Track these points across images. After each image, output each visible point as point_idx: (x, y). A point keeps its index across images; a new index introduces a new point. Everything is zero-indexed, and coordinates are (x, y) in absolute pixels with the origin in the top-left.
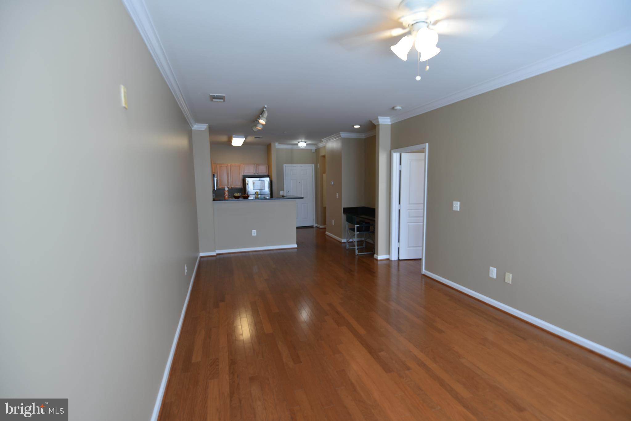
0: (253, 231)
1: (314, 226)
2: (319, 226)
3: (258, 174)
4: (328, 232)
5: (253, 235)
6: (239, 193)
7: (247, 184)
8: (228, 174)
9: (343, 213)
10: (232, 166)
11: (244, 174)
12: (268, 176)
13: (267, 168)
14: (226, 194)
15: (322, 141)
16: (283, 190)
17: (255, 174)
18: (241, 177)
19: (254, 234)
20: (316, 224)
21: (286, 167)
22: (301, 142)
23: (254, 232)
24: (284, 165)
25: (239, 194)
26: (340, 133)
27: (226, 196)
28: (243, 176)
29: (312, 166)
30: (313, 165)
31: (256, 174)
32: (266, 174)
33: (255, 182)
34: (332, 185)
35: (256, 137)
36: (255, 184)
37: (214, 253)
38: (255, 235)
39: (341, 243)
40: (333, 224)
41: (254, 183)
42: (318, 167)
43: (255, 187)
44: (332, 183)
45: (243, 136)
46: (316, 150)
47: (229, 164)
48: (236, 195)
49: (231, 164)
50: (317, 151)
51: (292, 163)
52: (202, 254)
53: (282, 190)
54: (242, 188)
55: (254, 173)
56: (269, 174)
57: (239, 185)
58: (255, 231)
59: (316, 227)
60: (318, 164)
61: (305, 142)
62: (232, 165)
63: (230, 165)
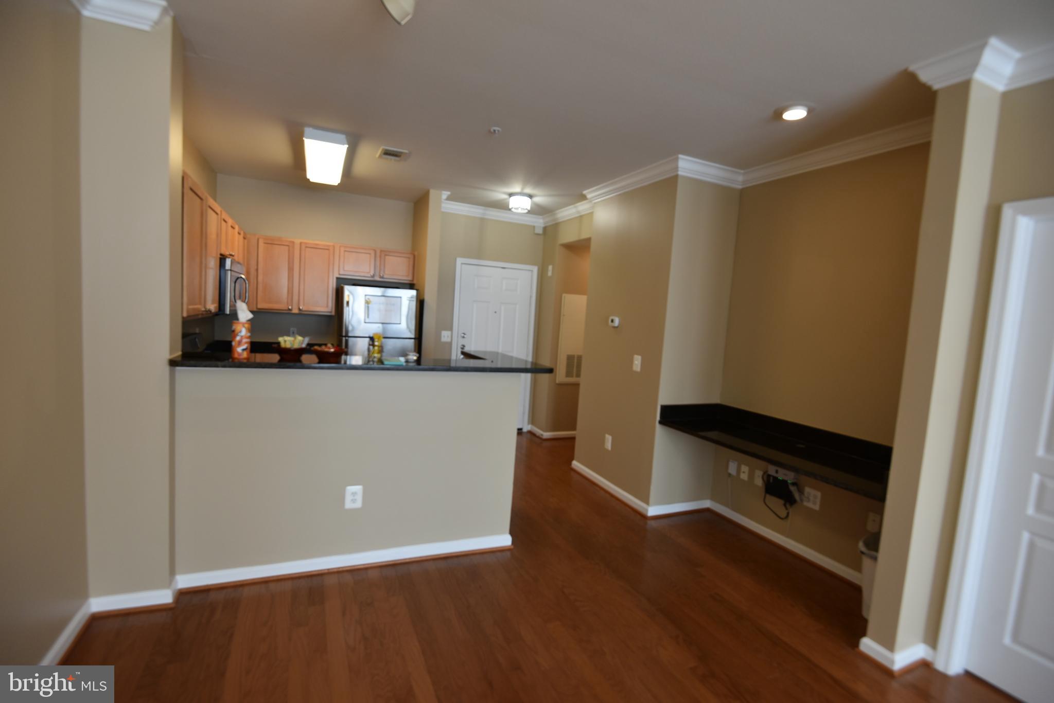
0: (351, 489)
1: (525, 430)
2: (538, 431)
3: (382, 277)
4: (579, 461)
5: (349, 505)
6: (303, 335)
7: (348, 303)
8: (291, 270)
9: (660, 422)
10: (306, 247)
11: (340, 274)
12: (411, 286)
13: (411, 263)
14: (238, 338)
15: (583, 198)
16: (451, 329)
17: (373, 276)
18: (333, 284)
19: (354, 501)
20: (529, 424)
21: (463, 266)
22: (522, 194)
23: (354, 494)
24: (459, 261)
25: (300, 338)
26: (680, 156)
27: (240, 343)
28: (337, 278)
29: (532, 271)
30: (535, 269)
31: (377, 278)
32: (405, 277)
33: (372, 299)
34: (614, 327)
35: (387, 153)
36: (370, 305)
37: (163, 597)
38: (359, 504)
39: (644, 517)
40: (608, 445)
41: (367, 303)
42: (550, 274)
43: (370, 316)
44: (617, 322)
45: (342, 137)
46: (545, 229)
47: (297, 241)
48: (289, 341)
49: (305, 241)
50: (551, 231)
51: (479, 257)
52: (99, 604)
53: (445, 329)
54: (333, 313)
55: (372, 273)
56: (415, 282)
57: (325, 306)
58: (358, 489)
59: (530, 432)
60: (550, 267)
61: (531, 196)
62: (306, 243)
63: (301, 243)
